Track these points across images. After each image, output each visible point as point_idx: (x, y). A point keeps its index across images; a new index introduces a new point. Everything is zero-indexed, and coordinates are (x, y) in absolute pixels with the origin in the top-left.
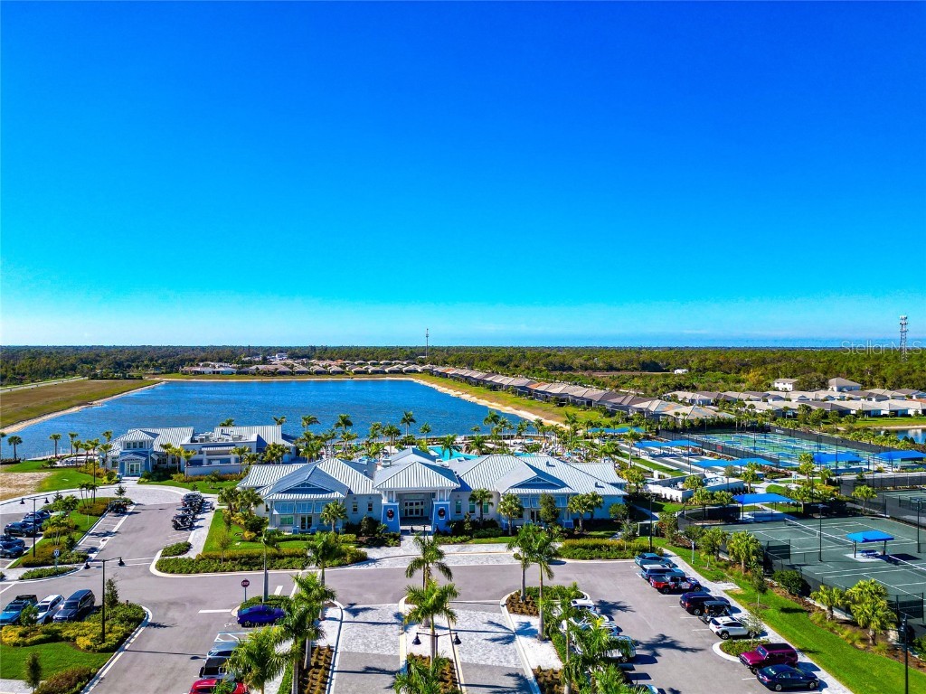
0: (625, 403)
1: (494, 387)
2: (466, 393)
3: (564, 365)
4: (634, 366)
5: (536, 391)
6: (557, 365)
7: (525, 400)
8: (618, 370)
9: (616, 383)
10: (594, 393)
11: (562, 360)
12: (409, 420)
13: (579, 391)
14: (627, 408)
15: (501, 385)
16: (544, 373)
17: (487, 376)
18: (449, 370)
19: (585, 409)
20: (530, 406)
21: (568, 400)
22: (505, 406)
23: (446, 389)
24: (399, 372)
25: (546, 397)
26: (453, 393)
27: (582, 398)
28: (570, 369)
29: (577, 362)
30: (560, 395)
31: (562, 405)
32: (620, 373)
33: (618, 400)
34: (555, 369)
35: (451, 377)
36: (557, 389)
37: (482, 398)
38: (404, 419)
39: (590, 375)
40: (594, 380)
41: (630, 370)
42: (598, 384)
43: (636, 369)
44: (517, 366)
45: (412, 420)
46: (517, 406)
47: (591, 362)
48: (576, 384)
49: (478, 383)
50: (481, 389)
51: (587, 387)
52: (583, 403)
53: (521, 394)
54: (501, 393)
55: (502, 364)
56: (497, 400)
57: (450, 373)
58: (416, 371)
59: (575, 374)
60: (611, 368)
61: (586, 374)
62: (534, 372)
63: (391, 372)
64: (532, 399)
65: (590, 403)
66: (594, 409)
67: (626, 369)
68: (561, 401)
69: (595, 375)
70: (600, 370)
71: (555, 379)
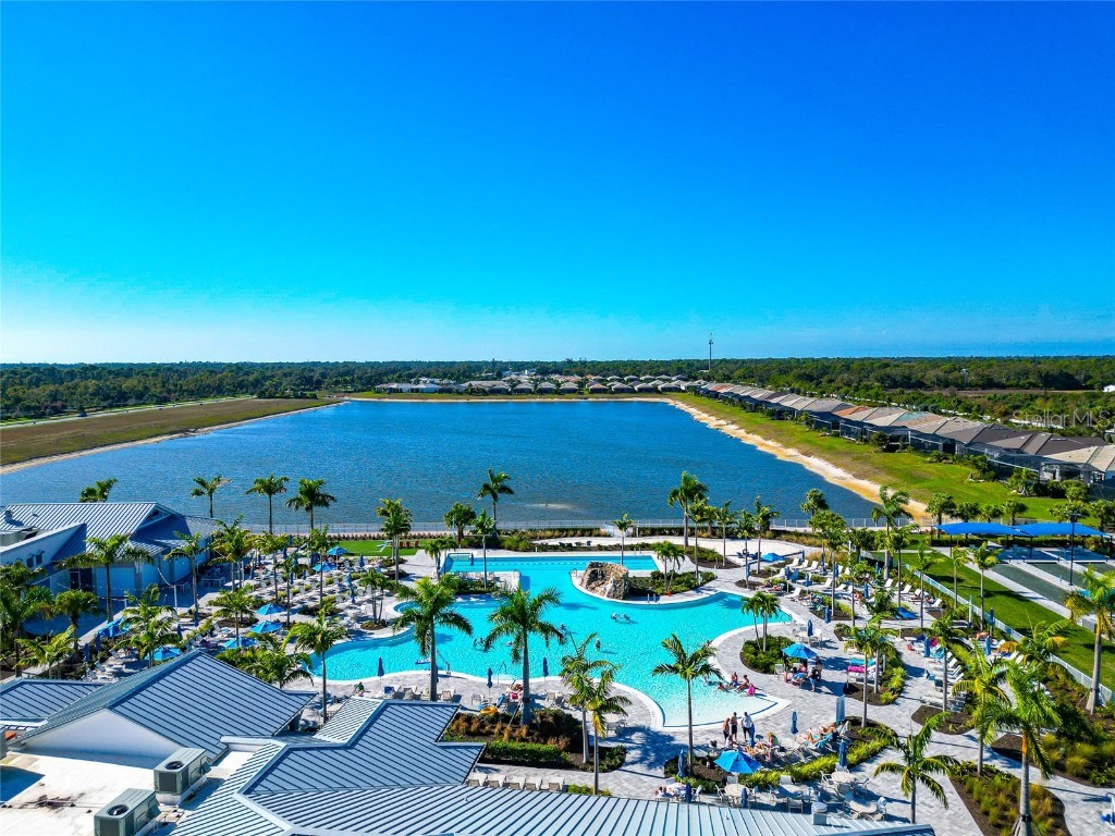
0: (1031, 450)
1: (780, 414)
2: (733, 423)
3: (909, 378)
4: (1031, 380)
5: (848, 421)
6: (898, 379)
7: (824, 438)
8: (1003, 387)
9: (1003, 408)
10: (959, 426)
11: (907, 372)
12: (497, 489)
13: (927, 423)
14: (1035, 461)
15: (791, 411)
16: (872, 392)
17: (772, 396)
18: (721, 388)
19: (939, 459)
20: (830, 449)
21: (905, 438)
22: (787, 447)
23: (706, 415)
24: (654, 391)
25: (861, 431)
26: (712, 422)
27: (935, 436)
28: (921, 385)
29: (931, 375)
30: (890, 429)
31: (891, 449)
32: (1006, 392)
33: (1015, 443)
34: (895, 384)
35: (722, 397)
36: (885, 418)
37: (754, 432)
38: (486, 487)
39: (953, 395)
40: (960, 402)
41: (1023, 387)
42: (968, 409)
43: (1034, 386)
44: (831, 381)
45: (505, 489)
46: (807, 448)
47: (956, 374)
48: (926, 409)
49: (756, 406)
50: (759, 418)
51: (945, 414)
52: (935, 447)
53: (819, 426)
54: (788, 425)
55: (809, 378)
56: (776, 436)
57: (722, 391)
58: (678, 390)
59: (927, 393)
60: (989, 384)
61: (946, 392)
62: (857, 389)
63: (641, 390)
64: (837, 435)
65: (950, 446)
66: (960, 459)
67: (1017, 386)
68: (890, 441)
69: (962, 394)
70: (971, 386)
71: (890, 400)
